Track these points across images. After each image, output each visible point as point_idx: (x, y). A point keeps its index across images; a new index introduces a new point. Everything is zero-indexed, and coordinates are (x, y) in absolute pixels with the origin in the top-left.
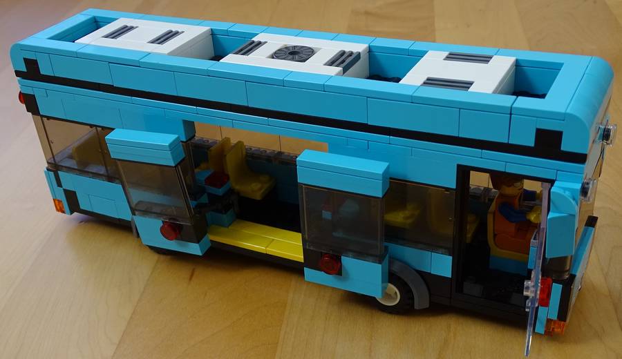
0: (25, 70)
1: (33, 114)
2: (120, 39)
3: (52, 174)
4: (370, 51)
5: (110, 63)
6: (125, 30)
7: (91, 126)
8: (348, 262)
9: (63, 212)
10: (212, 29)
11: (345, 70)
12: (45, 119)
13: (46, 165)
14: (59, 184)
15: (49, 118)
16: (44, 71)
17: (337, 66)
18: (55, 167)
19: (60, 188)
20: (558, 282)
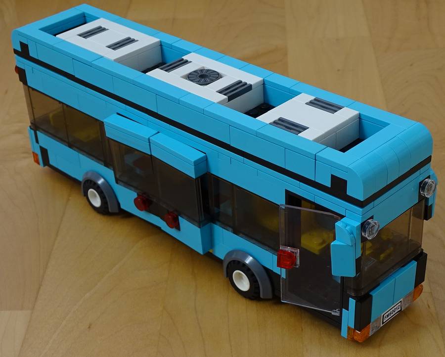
0: (20, 50)
1: (24, 83)
2: (89, 39)
3: (33, 132)
4: (264, 83)
5: (73, 59)
6: (100, 30)
7: (60, 102)
9: (39, 163)
10: (161, 41)
11: (230, 99)
12: (30, 89)
13: (30, 124)
14: (37, 141)
15: (33, 89)
16: (32, 54)
17: (225, 95)
18: (36, 126)
19: (37, 144)
20: (353, 298)
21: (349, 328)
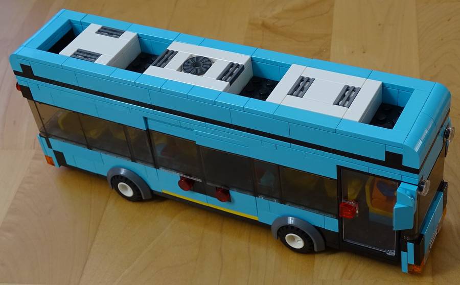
0: (21, 71)
1: (28, 99)
3: (44, 139)
4: (252, 60)
5: (75, 72)
8: (234, 194)
9: (53, 165)
12: (37, 103)
13: (39, 132)
14: (50, 146)
15: (40, 103)
18: (46, 134)
19: (50, 149)
20: (410, 242)
21: (409, 265)
